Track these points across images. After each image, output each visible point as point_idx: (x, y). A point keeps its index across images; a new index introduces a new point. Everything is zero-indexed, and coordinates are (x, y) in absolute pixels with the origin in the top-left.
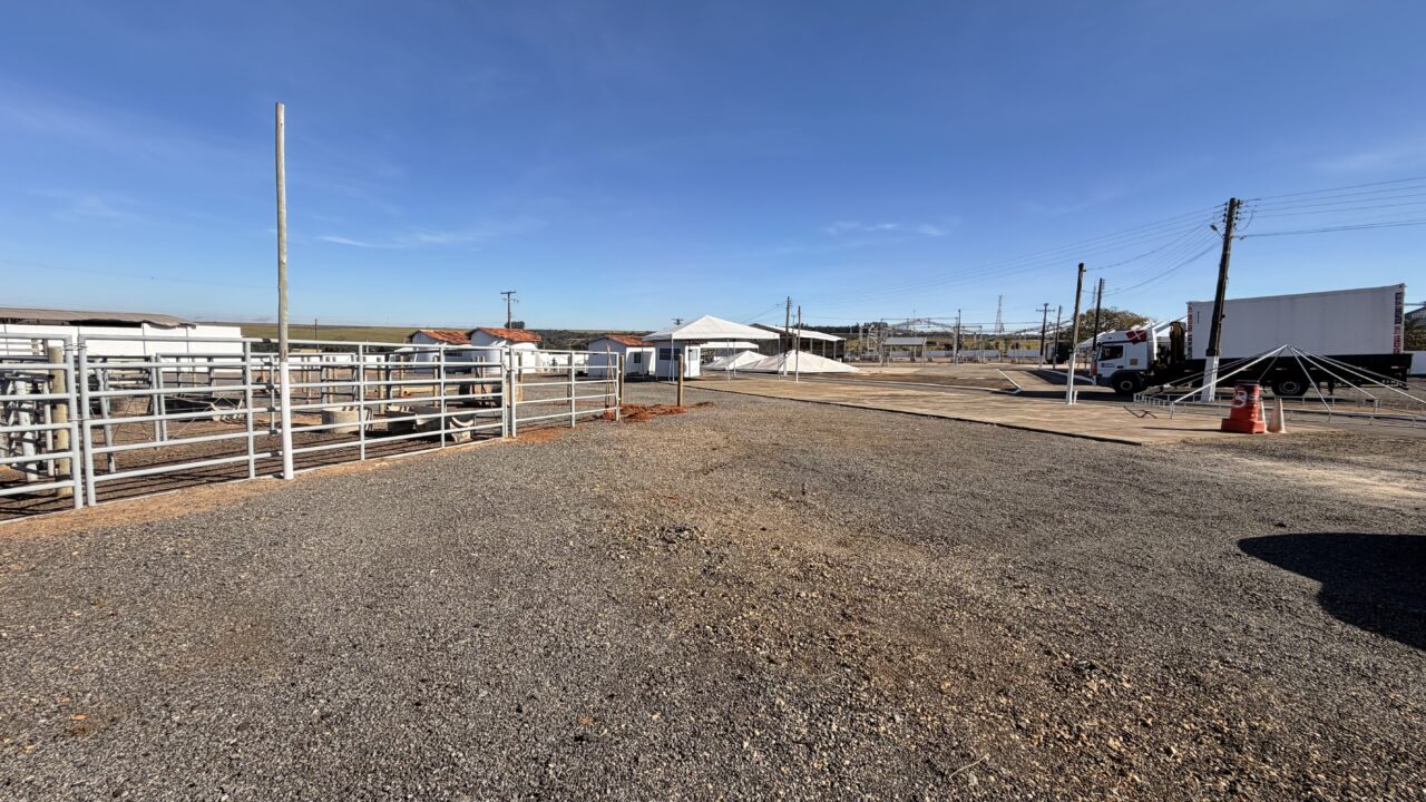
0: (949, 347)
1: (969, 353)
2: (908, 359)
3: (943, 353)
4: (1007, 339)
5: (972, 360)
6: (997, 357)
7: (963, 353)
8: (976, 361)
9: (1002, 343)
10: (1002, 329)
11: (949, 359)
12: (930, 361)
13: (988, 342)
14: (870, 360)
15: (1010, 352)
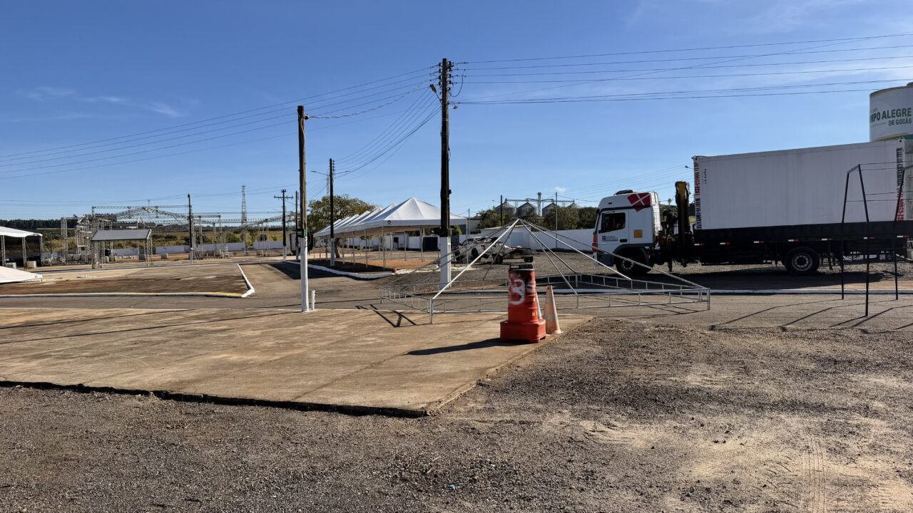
0: (188, 241)
1: (210, 247)
2: (136, 257)
3: (182, 248)
4: (252, 231)
5: (212, 254)
6: (243, 250)
7: (203, 248)
8: (218, 256)
9: (248, 234)
10: (244, 220)
11: (186, 256)
12: (164, 258)
13: (233, 235)
14: (81, 261)
15: (257, 244)
